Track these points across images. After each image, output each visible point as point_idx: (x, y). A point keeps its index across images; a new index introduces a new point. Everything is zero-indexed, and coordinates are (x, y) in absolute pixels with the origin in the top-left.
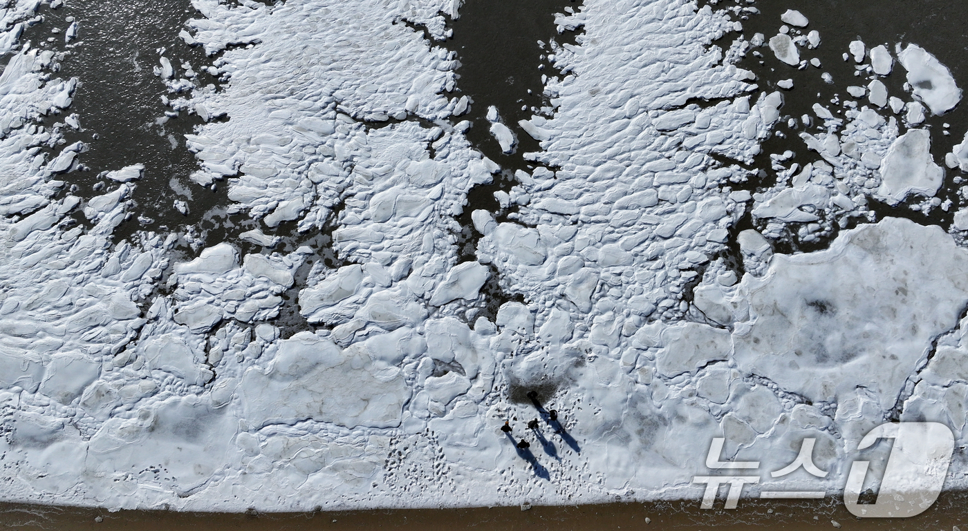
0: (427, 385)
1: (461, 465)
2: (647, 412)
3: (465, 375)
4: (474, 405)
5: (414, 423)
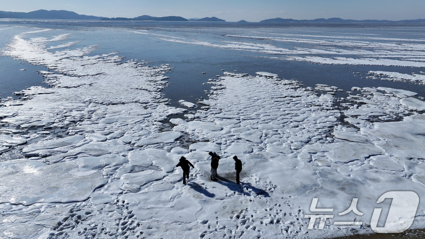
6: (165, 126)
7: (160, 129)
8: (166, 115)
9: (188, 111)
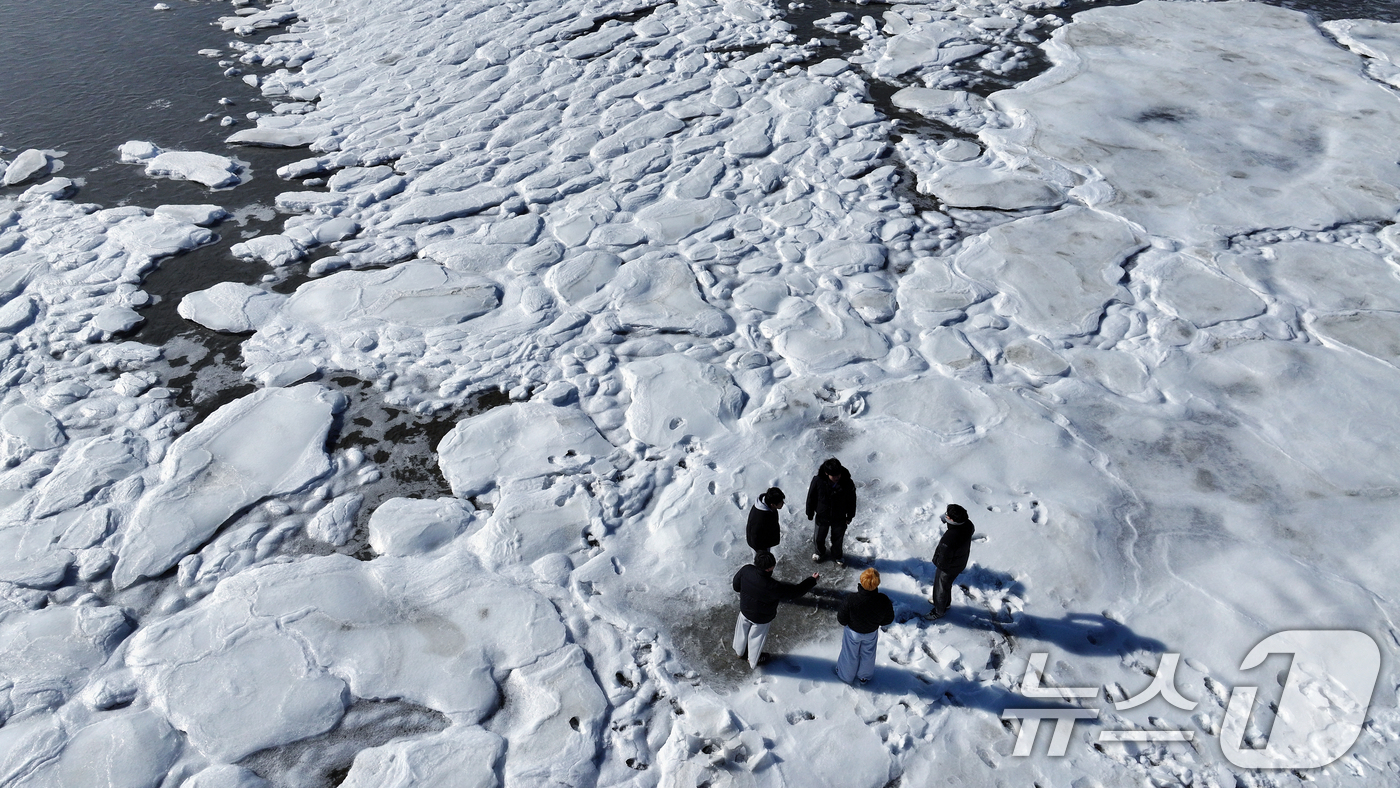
2: (1154, 430)
3: (444, 724)
6: (182, 361)
7: (172, 396)
8: (124, 278)
9: (226, 216)
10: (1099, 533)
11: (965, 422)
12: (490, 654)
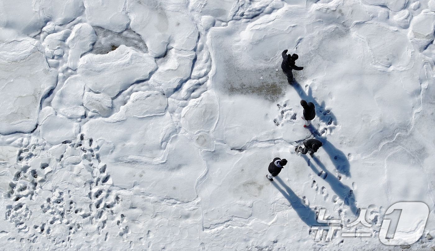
0: (83, 66)
1: (137, 193)
3: (147, 51)
4: (161, 98)
5: (59, 126)
10: (381, 131)
11: (390, 61)
12: (171, 39)
